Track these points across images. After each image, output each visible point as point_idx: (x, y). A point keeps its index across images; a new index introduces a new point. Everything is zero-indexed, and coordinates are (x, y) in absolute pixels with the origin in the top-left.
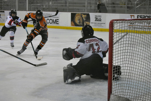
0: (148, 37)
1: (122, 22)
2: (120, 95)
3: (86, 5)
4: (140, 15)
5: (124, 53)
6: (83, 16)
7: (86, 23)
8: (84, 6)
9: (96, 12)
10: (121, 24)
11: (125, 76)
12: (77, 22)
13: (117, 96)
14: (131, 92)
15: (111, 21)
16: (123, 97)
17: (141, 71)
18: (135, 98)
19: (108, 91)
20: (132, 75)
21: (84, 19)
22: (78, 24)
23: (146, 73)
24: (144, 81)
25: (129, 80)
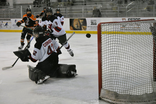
0: (132, 37)
1: (109, 25)
2: (109, 90)
3: (83, 11)
4: (130, 18)
5: (111, 52)
6: (81, 21)
7: (83, 27)
8: (82, 12)
9: (92, 17)
10: (108, 26)
11: (113, 72)
12: (75, 26)
13: (107, 91)
14: (119, 86)
15: (99, 24)
16: (112, 91)
17: (127, 68)
18: (123, 91)
19: (99, 86)
20: (119, 71)
21: (81, 23)
22: (76, 28)
23: (131, 69)
24: (131, 76)
25: (117, 76)
